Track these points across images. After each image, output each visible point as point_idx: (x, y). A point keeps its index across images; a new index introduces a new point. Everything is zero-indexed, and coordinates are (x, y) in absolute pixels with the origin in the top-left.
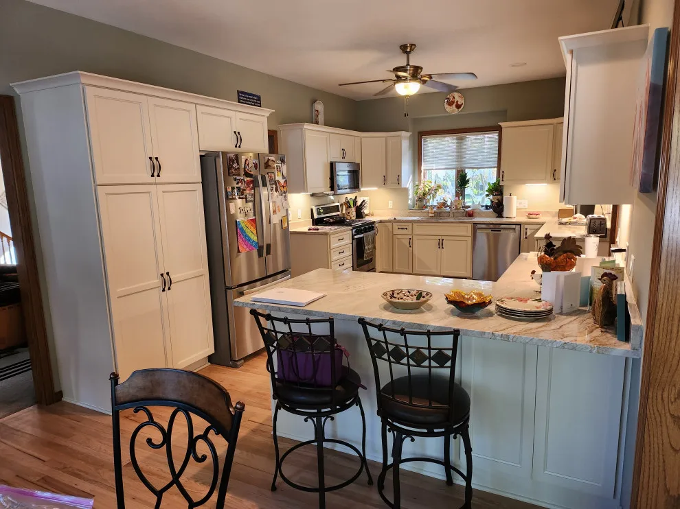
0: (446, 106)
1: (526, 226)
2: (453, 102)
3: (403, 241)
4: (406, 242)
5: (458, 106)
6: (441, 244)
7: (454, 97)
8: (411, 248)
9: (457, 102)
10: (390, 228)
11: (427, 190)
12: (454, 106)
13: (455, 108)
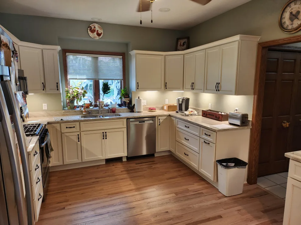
0: (89, 32)
1: (159, 118)
2: (95, 31)
3: (72, 137)
4: (75, 139)
5: (99, 35)
6: (105, 136)
7: (95, 27)
8: (79, 143)
9: (98, 31)
10: (59, 128)
11: (75, 94)
12: (95, 33)
13: (96, 35)
